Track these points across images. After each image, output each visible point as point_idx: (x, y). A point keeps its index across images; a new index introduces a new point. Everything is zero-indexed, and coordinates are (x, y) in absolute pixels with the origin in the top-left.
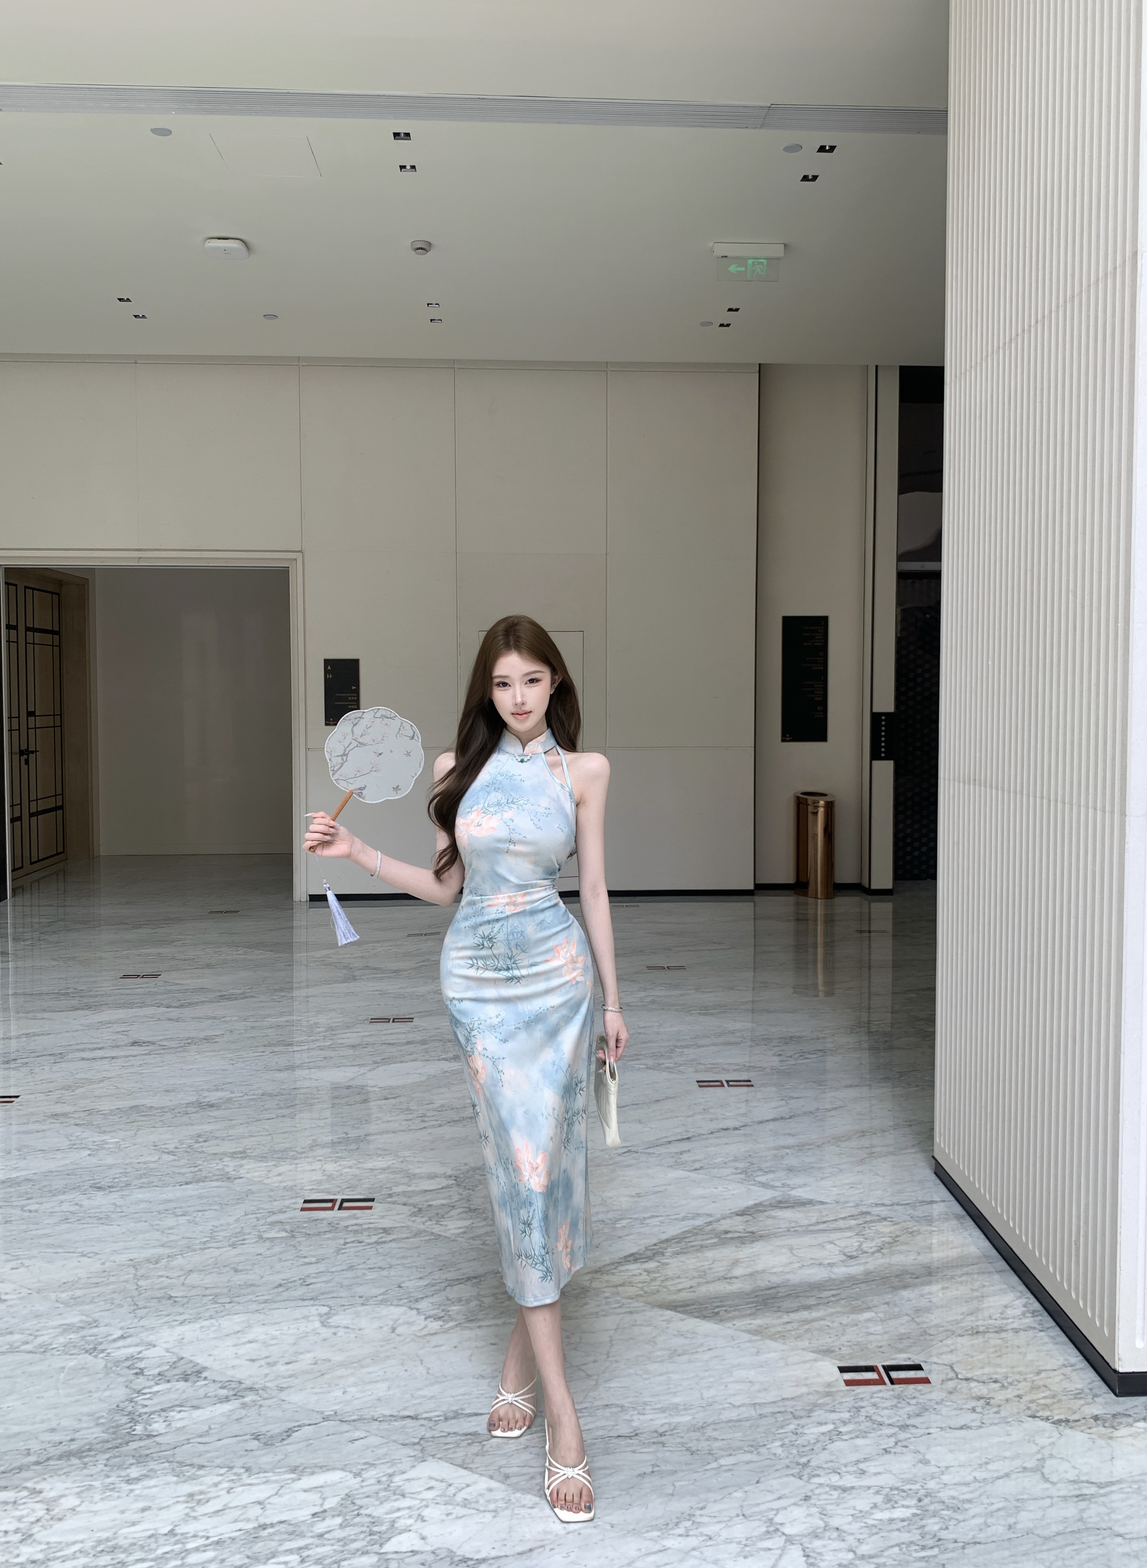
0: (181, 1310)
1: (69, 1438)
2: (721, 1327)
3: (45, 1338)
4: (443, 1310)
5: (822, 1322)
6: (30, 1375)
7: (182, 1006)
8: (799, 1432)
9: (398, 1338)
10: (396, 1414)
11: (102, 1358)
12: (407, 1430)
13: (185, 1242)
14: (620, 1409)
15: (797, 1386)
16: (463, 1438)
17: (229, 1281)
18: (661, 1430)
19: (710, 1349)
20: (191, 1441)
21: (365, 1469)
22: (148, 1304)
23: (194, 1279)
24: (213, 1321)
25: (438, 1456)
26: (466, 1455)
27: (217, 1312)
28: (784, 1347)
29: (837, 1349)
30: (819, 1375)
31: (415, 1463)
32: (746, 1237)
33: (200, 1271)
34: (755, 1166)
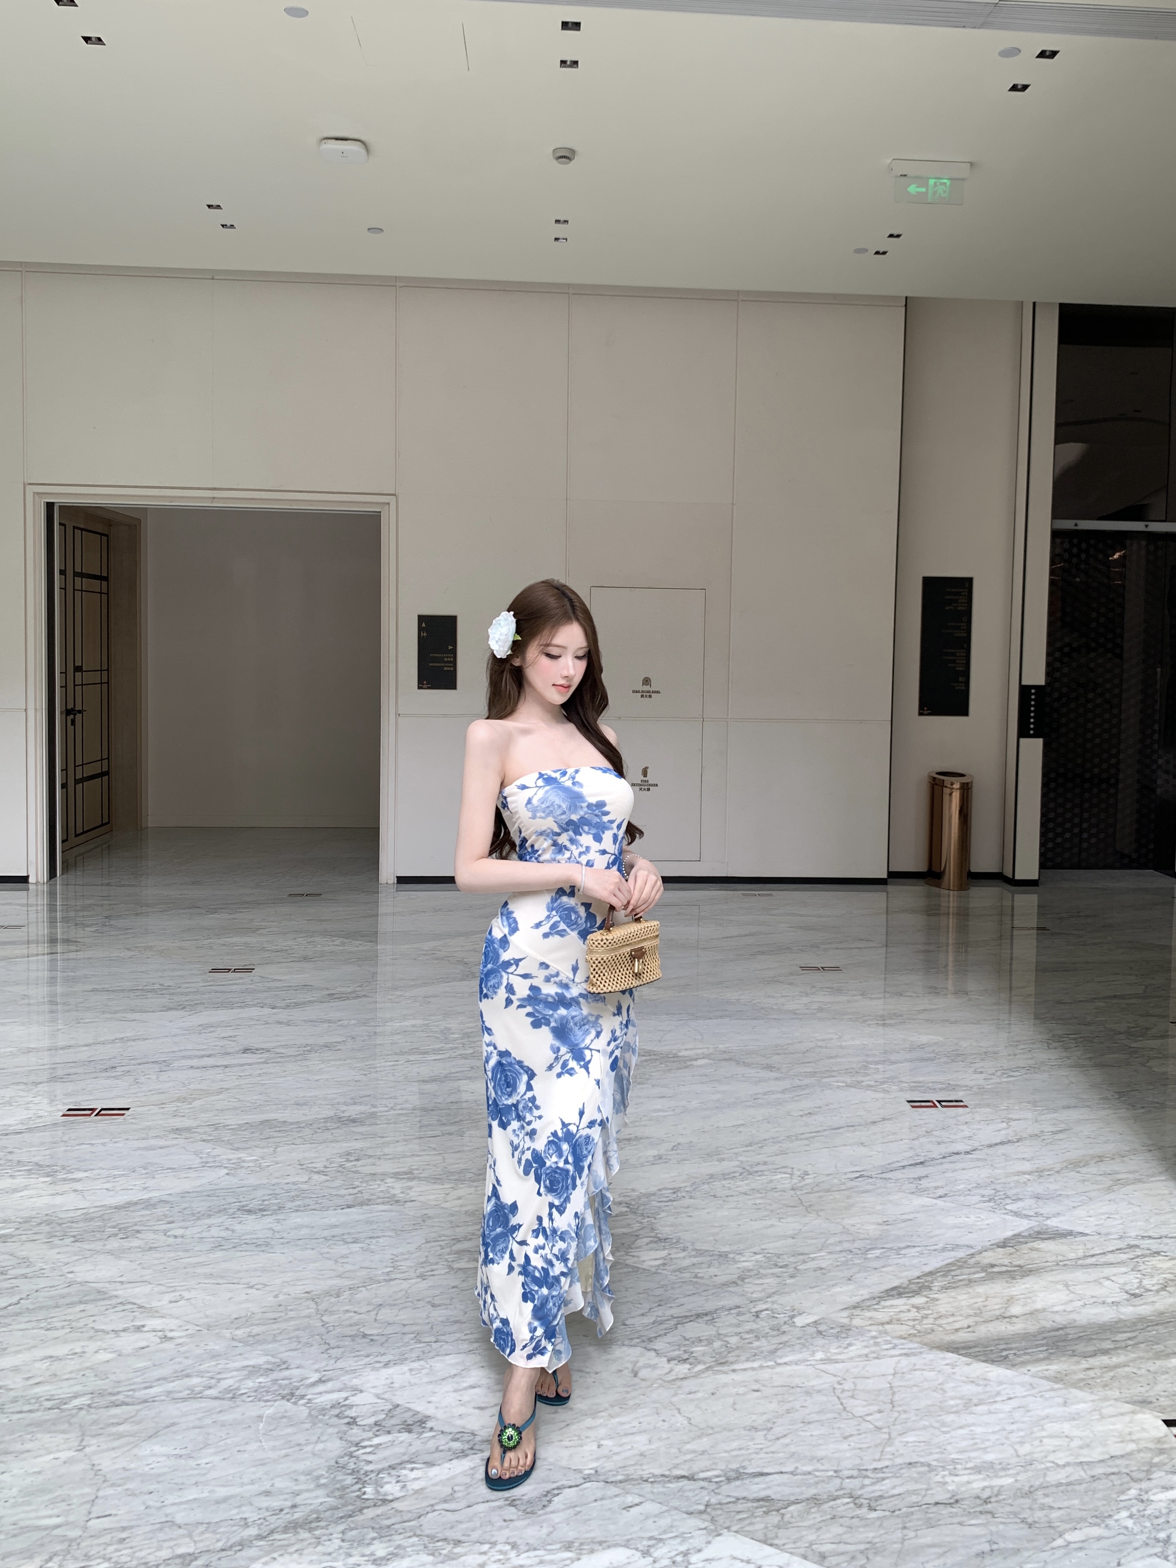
0: (382, 1351)
1: (289, 1504)
2: (1015, 1373)
3: (230, 1382)
4: (685, 1351)
5: (1127, 1369)
6: (223, 1425)
7: (288, 1007)
8: (1145, 1497)
9: (643, 1384)
10: (667, 1473)
11: (304, 1405)
12: (687, 1494)
13: (364, 1273)
14: (926, 1468)
15: (1122, 1442)
16: (755, 1504)
17: (428, 1317)
18: (985, 1495)
19: (1010, 1399)
20: (436, 1507)
21: (653, 1546)
22: (341, 1343)
23: (386, 1314)
24: (422, 1363)
25: (734, 1528)
26: (766, 1528)
27: (423, 1352)
28: (1093, 1397)
29: (1154, 1400)
30: (1143, 1430)
31: (710, 1538)
32: (1014, 1271)
33: (391, 1305)
34: (1001, 1193)
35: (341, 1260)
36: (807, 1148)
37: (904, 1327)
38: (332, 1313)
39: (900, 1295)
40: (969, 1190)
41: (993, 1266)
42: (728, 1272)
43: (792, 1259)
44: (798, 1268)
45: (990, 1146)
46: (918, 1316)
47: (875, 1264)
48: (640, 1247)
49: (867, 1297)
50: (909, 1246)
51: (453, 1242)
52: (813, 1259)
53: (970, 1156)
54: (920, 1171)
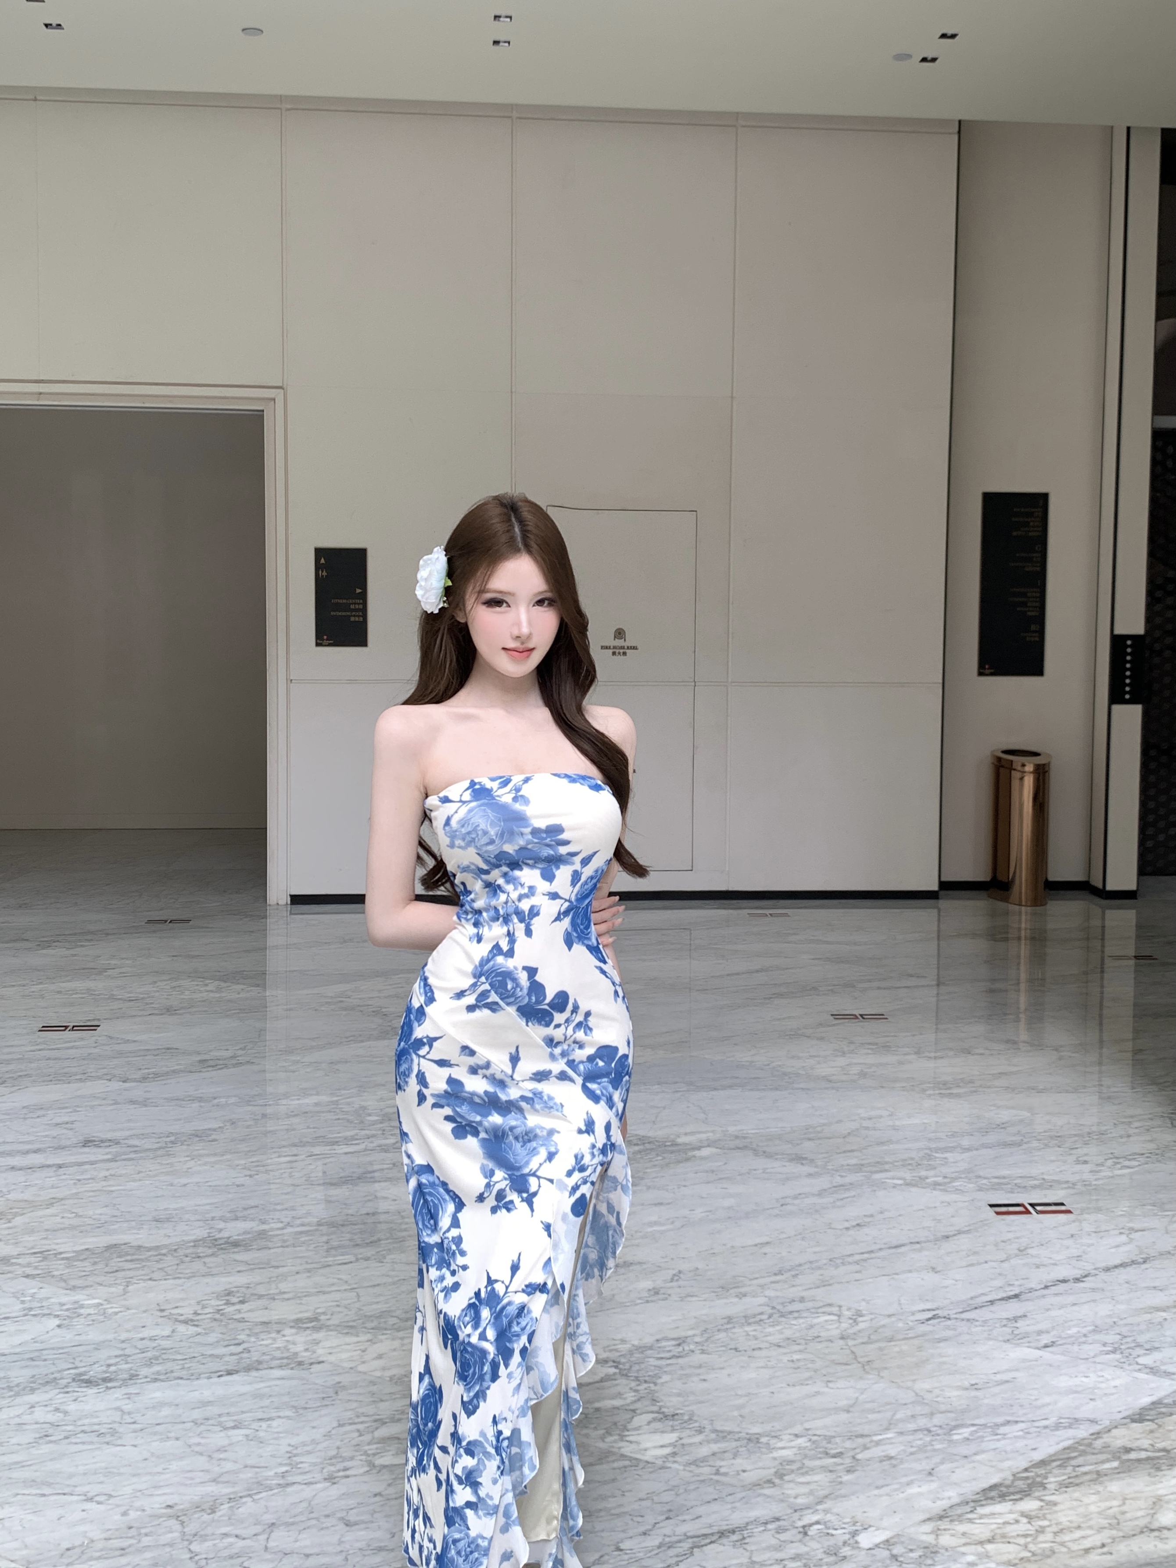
13: (249, 1474)
32: (1158, 1458)
33: (287, 1524)
34: (1129, 1340)
35: (216, 1455)
36: (858, 1276)
37: (1011, 1548)
38: (204, 1538)
39: (1003, 1497)
40: (1085, 1336)
41: (1128, 1450)
42: (760, 1464)
43: (848, 1444)
44: (859, 1457)
45: (1107, 1269)
46: (1031, 1529)
47: (964, 1450)
48: (638, 1428)
49: (956, 1500)
50: (1009, 1422)
51: (375, 1425)
52: (878, 1443)
53: (1081, 1285)
54: (1014, 1308)
